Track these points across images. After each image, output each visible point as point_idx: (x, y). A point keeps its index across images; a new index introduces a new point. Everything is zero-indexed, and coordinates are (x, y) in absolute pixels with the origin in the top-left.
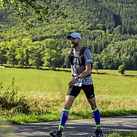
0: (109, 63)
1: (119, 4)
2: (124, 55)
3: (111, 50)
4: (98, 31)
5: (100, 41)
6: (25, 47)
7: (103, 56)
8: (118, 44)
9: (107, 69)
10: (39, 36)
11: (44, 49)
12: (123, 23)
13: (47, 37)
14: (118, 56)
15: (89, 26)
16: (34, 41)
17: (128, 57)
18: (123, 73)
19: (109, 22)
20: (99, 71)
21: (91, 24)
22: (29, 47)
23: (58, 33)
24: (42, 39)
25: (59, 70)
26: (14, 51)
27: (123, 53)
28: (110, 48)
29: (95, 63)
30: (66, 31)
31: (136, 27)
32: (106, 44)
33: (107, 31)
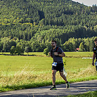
0: (37, 47)
1: (42, 3)
2: (47, 41)
4: (28, 24)
5: (29, 31)
7: (32, 42)
8: (43, 32)
9: (35, 51)
12: (46, 17)
14: (43, 42)
15: (20, 20)
17: (50, 42)
18: (47, 54)
19: (35, 16)
20: (30, 53)
21: (22, 19)
27: (47, 39)
28: (37, 36)
29: (26, 47)
30: (3, 24)
31: (55, 20)
32: (34, 33)
33: (34, 23)
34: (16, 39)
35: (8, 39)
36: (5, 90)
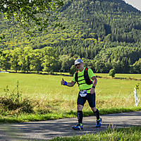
0: (101, 67)
1: (109, 15)
2: (114, 60)
3: (103, 56)
4: (91, 39)
5: (92, 48)
6: (26, 54)
7: (95, 61)
8: (108, 50)
9: (99, 72)
10: (38, 45)
11: (43, 56)
12: (113, 32)
13: (46, 46)
14: (109, 61)
15: (82, 35)
16: (34, 49)
17: (117, 62)
18: (113, 76)
19: (101, 31)
21: (84, 33)
22: (30, 55)
23: (55, 42)
24: (42, 47)
25: (56, 75)
26: (17, 58)
27: (113, 58)
28: (102, 54)
30: (62, 39)
31: (124, 35)
32: (98, 50)
33: (99, 39)
34: (77, 58)
35: (67, 57)
36: (69, 116)
